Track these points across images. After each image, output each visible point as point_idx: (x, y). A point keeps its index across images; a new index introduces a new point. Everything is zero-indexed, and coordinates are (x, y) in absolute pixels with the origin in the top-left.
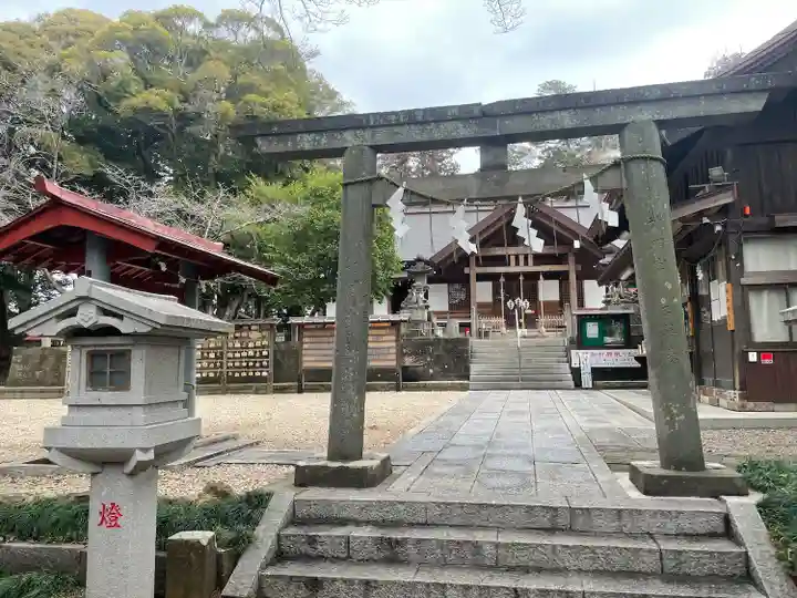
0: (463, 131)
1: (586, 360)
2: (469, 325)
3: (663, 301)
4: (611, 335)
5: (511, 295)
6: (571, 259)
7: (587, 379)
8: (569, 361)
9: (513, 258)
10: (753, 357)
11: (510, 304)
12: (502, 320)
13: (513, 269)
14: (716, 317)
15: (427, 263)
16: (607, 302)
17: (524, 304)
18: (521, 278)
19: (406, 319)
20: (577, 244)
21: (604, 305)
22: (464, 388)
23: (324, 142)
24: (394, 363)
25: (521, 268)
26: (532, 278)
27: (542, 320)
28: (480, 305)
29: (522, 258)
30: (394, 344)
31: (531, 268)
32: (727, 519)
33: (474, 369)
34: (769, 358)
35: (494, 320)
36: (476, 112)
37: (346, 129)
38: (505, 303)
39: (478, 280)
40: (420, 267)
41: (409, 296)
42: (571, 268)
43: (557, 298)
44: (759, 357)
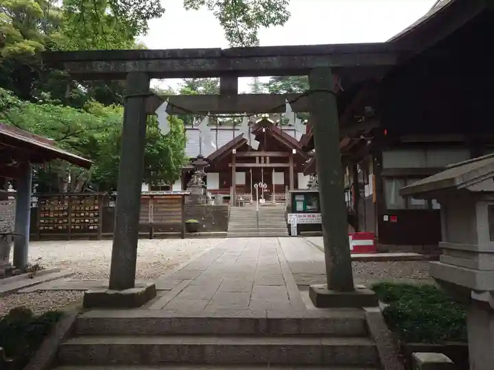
0: (208, 66)
1: (294, 219)
2: (229, 198)
3: (332, 182)
4: (310, 205)
5: (257, 180)
6: (291, 160)
7: (294, 231)
8: (287, 220)
9: (257, 159)
10: (386, 218)
11: (256, 186)
12: (251, 196)
13: (257, 165)
14: (367, 195)
15: (205, 160)
16: (309, 186)
17: (263, 185)
18: (262, 171)
19: (189, 193)
20: (294, 151)
21: (308, 187)
22: (224, 236)
23: (112, 67)
24: (180, 221)
25: (263, 165)
26: (269, 171)
27: (274, 196)
28: (238, 187)
29: (262, 158)
30: (180, 209)
31: (268, 165)
32: (365, 323)
33: (231, 225)
34: (395, 219)
35: (246, 195)
36: (217, 54)
37: (129, 60)
38: (253, 186)
39: (237, 171)
40: (200, 162)
41: (192, 180)
42: (291, 166)
43: (283, 183)
44: (389, 218)
